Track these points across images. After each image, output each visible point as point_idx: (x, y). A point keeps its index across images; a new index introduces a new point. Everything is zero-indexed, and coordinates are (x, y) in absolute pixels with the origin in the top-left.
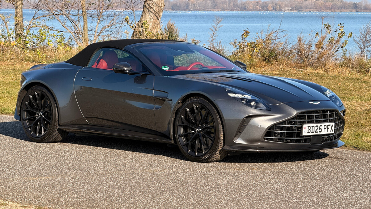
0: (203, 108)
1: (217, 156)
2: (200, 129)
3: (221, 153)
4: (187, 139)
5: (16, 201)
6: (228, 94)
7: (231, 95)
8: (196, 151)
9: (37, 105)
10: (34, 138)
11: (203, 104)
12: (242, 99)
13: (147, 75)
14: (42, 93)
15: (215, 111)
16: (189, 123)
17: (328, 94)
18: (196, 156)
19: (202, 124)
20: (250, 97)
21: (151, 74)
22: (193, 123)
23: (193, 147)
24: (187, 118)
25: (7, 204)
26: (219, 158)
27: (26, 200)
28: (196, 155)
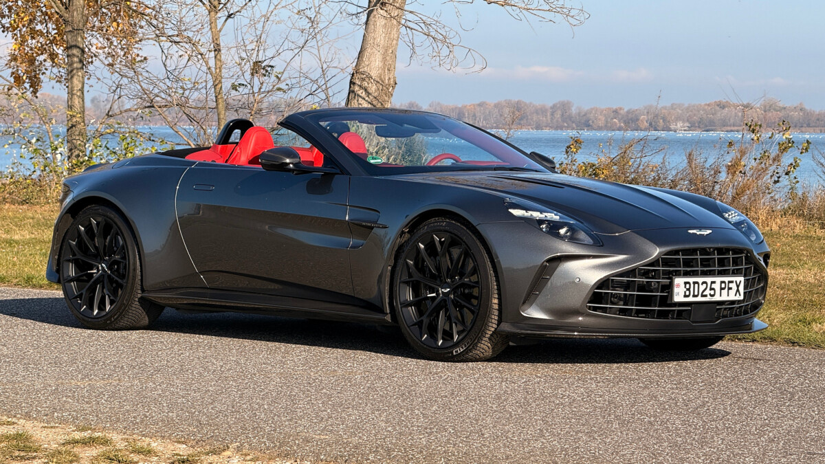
0: (454, 242)
1: (485, 346)
2: (449, 290)
3: (494, 341)
4: (420, 312)
5: (35, 416)
6: (510, 210)
7: (517, 212)
8: (440, 336)
9: (96, 248)
10: (86, 319)
11: (454, 234)
12: (541, 222)
13: (335, 174)
14: (105, 220)
15: (481, 247)
16: (424, 275)
17: (731, 217)
18: (439, 348)
19: (452, 278)
20: (558, 217)
21: (343, 172)
22: (433, 277)
23: (432, 331)
24: (420, 266)
25: (14, 423)
26: (489, 353)
27: (56, 414)
28: (440, 344)
